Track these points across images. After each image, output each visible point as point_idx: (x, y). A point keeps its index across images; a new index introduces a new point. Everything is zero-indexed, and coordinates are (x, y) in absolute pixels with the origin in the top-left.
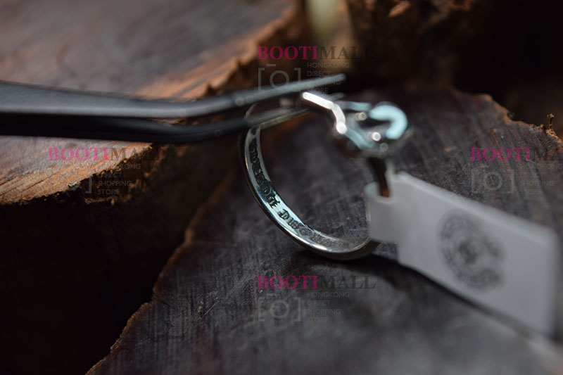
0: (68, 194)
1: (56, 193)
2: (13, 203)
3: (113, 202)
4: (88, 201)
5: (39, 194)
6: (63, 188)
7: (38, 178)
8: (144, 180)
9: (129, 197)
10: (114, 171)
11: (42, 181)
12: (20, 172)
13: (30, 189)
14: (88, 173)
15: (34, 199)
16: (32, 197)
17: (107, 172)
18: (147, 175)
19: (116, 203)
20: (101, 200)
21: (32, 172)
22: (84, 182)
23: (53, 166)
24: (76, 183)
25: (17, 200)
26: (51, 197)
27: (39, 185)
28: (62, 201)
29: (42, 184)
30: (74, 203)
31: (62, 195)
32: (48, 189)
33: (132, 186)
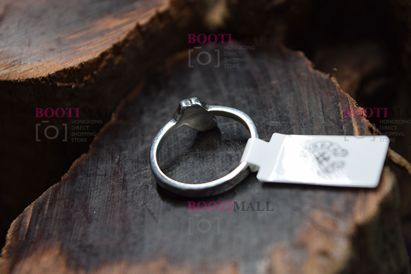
0: (47, 79)
1: (40, 77)
2: (14, 80)
3: (73, 86)
4: (59, 84)
5: (30, 77)
6: (45, 75)
7: (30, 67)
8: (93, 76)
9: (83, 85)
10: (76, 68)
11: (32, 69)
12: (19, 62)
13: (25, 73)
14: (60, 68)
15: (27, 79)
16: (26, 78)
17: (72, 68)
18: (95, 73)
19: (76, 88)
20: (66, 84)
21: (27, 63)
22: (58, 73)
23: (39, 61)
24: (53, 72)
25: (17, 79)
26: (37, 79)
27: (31, 71)
28: (44, 82)
29: (33, 70)
30: (50, 84)
31: (43, 78)
32: (35, 74)
33: (85, 78)
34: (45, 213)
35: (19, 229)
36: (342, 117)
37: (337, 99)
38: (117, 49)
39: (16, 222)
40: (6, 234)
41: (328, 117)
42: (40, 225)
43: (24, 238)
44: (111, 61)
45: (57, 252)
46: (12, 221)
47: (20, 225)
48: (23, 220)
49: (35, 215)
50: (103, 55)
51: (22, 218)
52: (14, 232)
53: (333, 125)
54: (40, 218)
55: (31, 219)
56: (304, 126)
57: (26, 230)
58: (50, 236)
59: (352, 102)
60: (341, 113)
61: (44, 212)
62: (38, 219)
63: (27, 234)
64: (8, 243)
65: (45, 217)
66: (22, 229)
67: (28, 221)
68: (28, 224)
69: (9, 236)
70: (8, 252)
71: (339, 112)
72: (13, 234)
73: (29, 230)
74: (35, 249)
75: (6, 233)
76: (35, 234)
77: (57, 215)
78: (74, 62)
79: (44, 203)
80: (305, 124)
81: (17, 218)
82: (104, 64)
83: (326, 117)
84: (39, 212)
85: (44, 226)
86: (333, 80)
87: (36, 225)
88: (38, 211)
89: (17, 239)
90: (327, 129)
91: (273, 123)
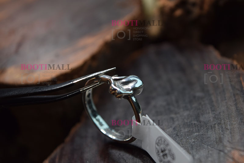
41: (235, 87)
53: (238, 92)
60: (243, 84)
71: (241, 83)
83: (233, 87)
86: (235, 63)
90: (234, 95)
91: (199, 94)
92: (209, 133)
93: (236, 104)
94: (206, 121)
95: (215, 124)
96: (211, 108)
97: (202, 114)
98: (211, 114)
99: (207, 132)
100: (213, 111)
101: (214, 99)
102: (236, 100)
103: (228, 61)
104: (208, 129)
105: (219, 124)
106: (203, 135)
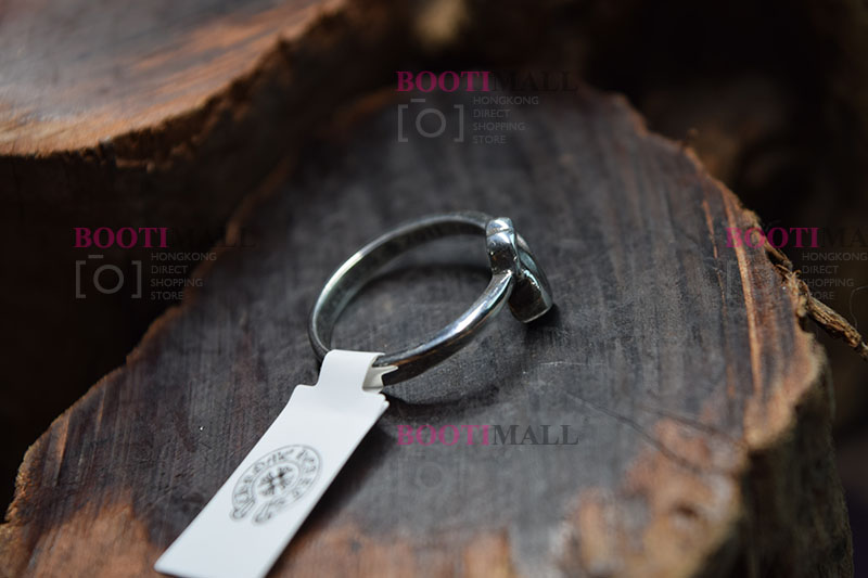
0: (97, 152)
1: (82, 149)
2: (27, 154)
3: (150, 167)
4: (120, 163)
5: (60, 147)
6: (92, 143)
7: (59, 127)
8: (190, 145)
9: (168, 165)
10: (156, 130)
11: (63, 131)
12: (35, 118)
13: (50, 140)
14: (122, 128)
15: (54, 153)
16: (51, 151)
17: (147, 131)
18: (195, 139)
19: (154, 171)
20: (135, 163)
21: (52, 118)
22: (119, 140)
23: (79, 114)
24: (108, 138)
25: (32, 151)
26: (75, 152)
27: (62, 136)
28: (89, 159)
29: (65, 133)
30: (103, 163)
31: (89, 152)
32: (71, 141)
33: (176, 151)
34: (97, 429)
35: (41, 466)
36: (712, 230)
37: (700, 194)
38: (239, 90)
39: (36, 451)
40: (16, 475)
41: (682, 231)
42: (87, 456)
43: (55, 483)
44: (227, 115)
45: (127, 511)
46: (27, 449)
47: (43, 455)
48: (51, 446)
49: (76, 434)
50: (212, 102)
51: (48, 441)
52: (32, 470)
53: (693, 246)
54: (86, 441)
55: (67, 444)
56: (632, 248)
57: (58, 467)
58: (108, 479)
59: (730, 200)
60: (710, 222)
61: (93, 428)
62: (81, 444)
63: (60, 475)
64: (20, 493)
65: (96, 439)
66: (48, 464)
67: (61, 448)
68: (61, 455)
69: (20, 478)
70: (22, 513)
71: (704, 220)
72: (30, 476)
73: (64, 467)
74: (78, 507)
75: (16, 473)
76: (77, 474)
77: (121, 435)
78: (150, 117)
79: (92, 410)
80: (635, 245)
81: (37, 443)
82: (212, 121)
83: (679, 231)
84: (83, 429)
85: (95, 458)
86: (691, 154)
87: (78, 455)
88: (82, 426)
89: (40, 484)
90: (680, 255)
91: (568, 243)
92: (594, 363)
93: (682, 284)
94: (586, 327)
95: (613, 339)
96: (604, 288)
97: (576, 307)
98: (601, 308)
99: (587, 361)
100: (607, 297)
101: (615, 259)
102: (682, 269)
103: (671, 147)
104: (589, 353)
105: (625, 338)
106: (572, 367)
